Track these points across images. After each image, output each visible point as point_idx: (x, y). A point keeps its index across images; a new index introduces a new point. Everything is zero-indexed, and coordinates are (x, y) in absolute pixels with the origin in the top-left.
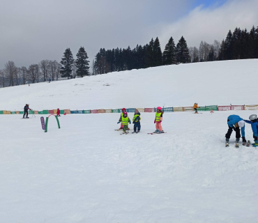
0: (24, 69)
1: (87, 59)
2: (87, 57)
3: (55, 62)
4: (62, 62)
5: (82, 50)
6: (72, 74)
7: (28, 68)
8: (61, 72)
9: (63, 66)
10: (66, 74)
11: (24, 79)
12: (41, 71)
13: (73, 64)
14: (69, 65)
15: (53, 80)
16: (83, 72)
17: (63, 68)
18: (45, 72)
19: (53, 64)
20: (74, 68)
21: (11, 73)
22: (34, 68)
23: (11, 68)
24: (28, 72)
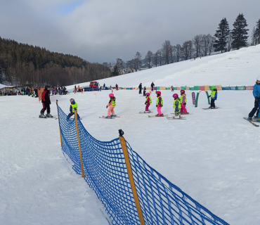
0: (178, 47)
1: (246, 28)
2: (246, 25)
3: (209, 36)
4: (216, 35)
5: (241, 17)
6: (227, 47)
7: (182, 45)
8: (215, 46)
9: (217, 39)
10: (220, 47)
11: (178, 57)
12: (194, 47)
13: (228, 36)
14: (224, 37)
15: (206, 55)
16: (239, 43)
17: (216, 41)
18: (198, 48)
19: (206, 39)
20: (229, 40)
21: (167, 52)
22: (187, 45)
23: (168, 47)
24: (182, 49)
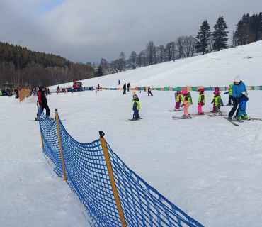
0: (161, 48)
1: (226, 30)
2: (226, 28)
3: (191, 37)
4: (198, 37)
5: (221, 20)
6: (208, 48)
7: (165, 46)
8: (197, 47)
9: (199, 40)
10: (202, 48)
11: (162, 58)
12: (177, 48)
13: (210, 38)
14: (205, 39)
15: (188, 56)
16: (220, 45)
17: (198, 43)
18: (181, 49)
19: (188, 40)
20: (211, 42)
21: (151, 53)
22: (170, 46)
23: (151, 48)
24: (165, 50)
